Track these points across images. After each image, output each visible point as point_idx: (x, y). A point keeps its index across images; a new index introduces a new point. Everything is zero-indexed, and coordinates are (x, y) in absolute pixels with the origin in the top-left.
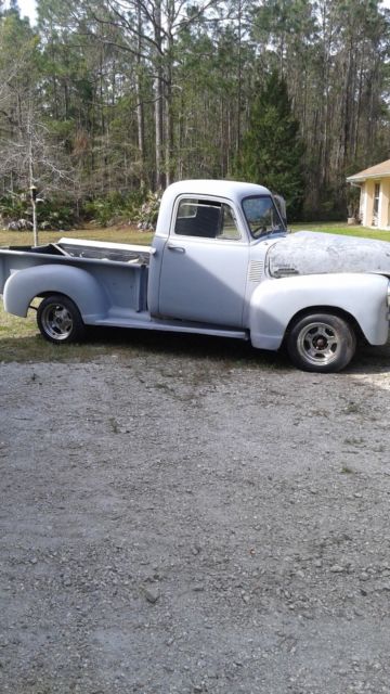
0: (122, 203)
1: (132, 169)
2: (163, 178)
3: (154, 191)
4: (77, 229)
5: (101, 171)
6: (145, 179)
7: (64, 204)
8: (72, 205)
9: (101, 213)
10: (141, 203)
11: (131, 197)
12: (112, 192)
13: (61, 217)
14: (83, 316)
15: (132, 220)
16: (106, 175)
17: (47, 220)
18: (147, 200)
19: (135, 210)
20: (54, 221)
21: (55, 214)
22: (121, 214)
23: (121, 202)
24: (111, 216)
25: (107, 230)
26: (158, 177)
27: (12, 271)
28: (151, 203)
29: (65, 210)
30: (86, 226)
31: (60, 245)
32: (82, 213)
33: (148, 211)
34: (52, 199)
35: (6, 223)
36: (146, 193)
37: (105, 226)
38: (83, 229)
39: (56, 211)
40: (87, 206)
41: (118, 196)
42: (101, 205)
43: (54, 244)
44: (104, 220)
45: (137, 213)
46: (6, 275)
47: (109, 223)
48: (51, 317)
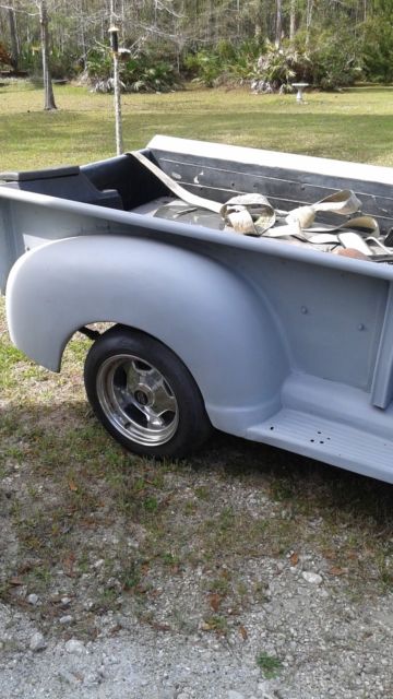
0: (233, 56)
1: (246, 10)
2: (285, 23)
3: (272, 40)
4: (177, 90)
5: (207, 14)
6: (261, 24)
7: (162, 57)
8: (171, 59)
9: (206, 69)
10: (256, 56)
11: (243, 48)
12: (220, 42)
13: (158, 76)
14: (209, 407)
15: (245, 79)
16: (213, 20)
17: (141, 79)
18: (264, 52)
19: (249, 64)
20: (150, 80)
21: (152, 71)
22: (231, 71)
23: (230, 54)
24: (219, 73)
25: (213, 92)
26: (279, 20)
27: (28, 239)
28: (270, 55)
29: (162, 66)
30: (188, 85)
31: (150, 156)
32: (183, 69)
33: (266, 67)
34: (148, 52)
35: (93, 83)
36: (262, 43)
37: (210, 86)
38: (185, 90)
39: (153, 67)
40: (189, 61)
41: (228, 47)
42: (206, 59)
43: (137, 154)
44: (210, 77)
45: (251, 69)
46: (15, 250)
47: (216, 81)
48: (122, 379)
